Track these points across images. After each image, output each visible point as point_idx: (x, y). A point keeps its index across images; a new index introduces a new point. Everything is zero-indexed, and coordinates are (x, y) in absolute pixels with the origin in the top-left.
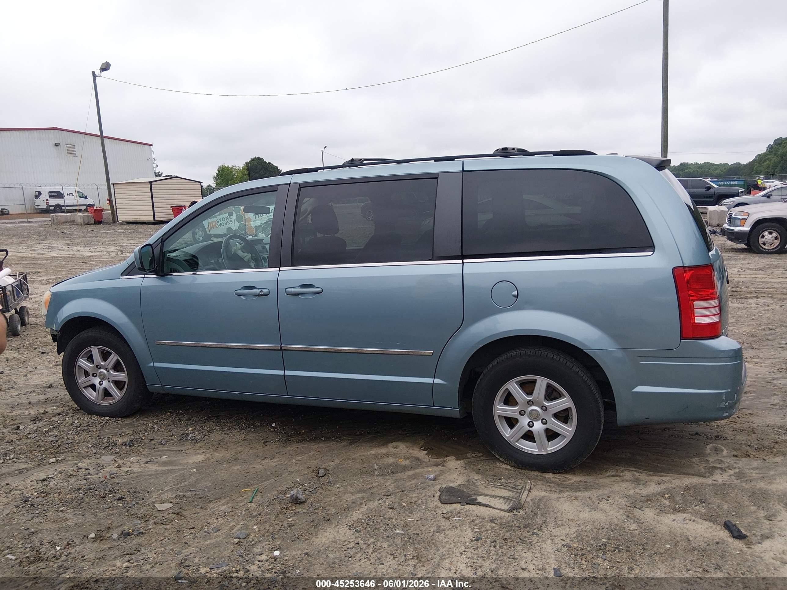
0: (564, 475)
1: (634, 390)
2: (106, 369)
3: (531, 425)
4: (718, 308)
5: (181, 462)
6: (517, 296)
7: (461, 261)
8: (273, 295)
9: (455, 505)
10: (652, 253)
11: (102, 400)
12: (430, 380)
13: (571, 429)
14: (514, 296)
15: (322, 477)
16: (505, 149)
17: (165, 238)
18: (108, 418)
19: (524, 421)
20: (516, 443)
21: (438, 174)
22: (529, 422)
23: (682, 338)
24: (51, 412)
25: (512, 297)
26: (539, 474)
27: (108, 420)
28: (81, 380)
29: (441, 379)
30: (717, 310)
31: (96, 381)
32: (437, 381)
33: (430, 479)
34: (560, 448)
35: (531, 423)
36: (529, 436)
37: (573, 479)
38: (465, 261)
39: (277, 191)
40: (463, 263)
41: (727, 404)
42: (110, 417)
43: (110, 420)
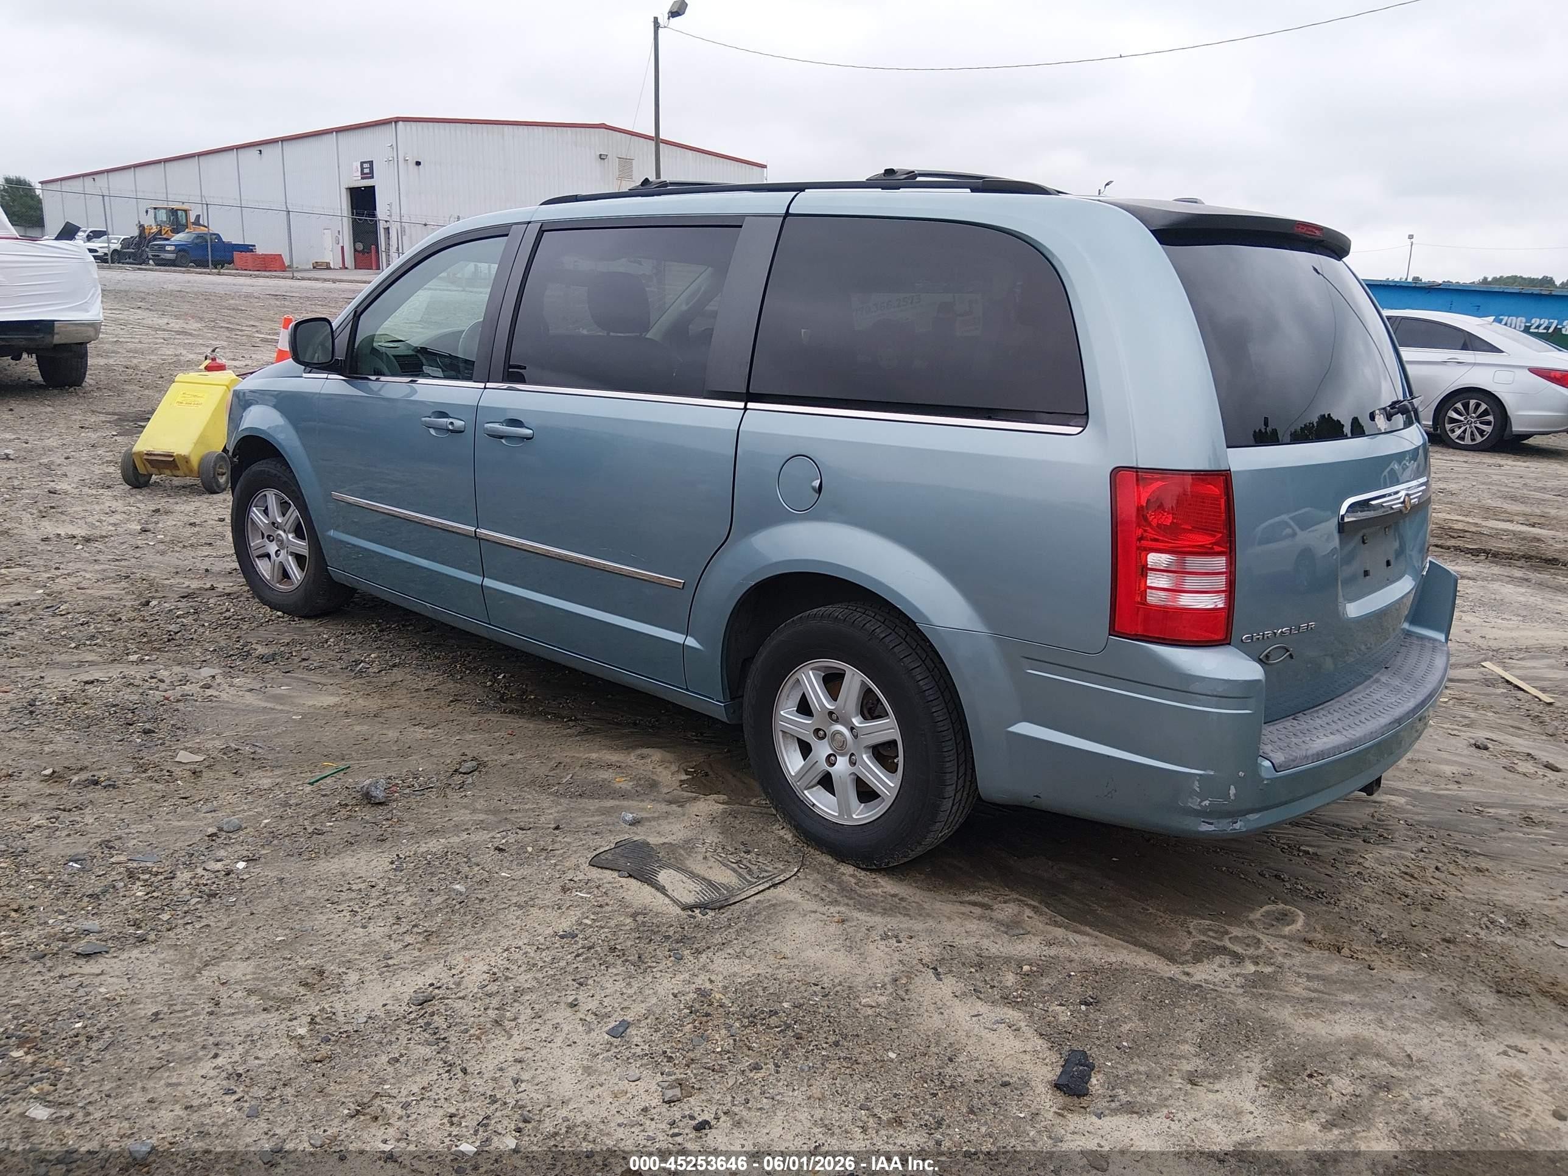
0: (874, 876)
1: (1012, 729)
2: (285, 531)
3: (831, 760)
4: (1223, 578)
5: (297, 701)
6: (820, 489)
7: (741, 405)
8: (470, 432)
9: (608, 872)
10: (1081, 429)
11: (280, 582)
12: (678, 638)
13: (892, 785)
14: (814, 488)
15: (464, 773)
16: (889, 172)
17: (359, 310)
18: (279, 613)
19: (822, 750)
20: (806, 792)
21: (743, 217)
22: (830, 755)
23: (1113, 631)
24: (219, 590)
25: (811, 490)
26: (831, 861)
27: (279, 617)
28: (255, 542)
29: (696, 639)
30: (1221, 582)
31: (272, 548)
32: (691, 642)
33: (625, 821)
34: (871, 820)
35: (833, 758)
36: (827, 782)
37: (887, 886)
38: (750, 405)
39: (507, 235)
40: (745, 409)
41: (1207, 803)
42: (284, 613)
43: (283, 617)
